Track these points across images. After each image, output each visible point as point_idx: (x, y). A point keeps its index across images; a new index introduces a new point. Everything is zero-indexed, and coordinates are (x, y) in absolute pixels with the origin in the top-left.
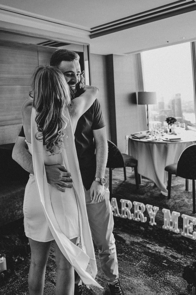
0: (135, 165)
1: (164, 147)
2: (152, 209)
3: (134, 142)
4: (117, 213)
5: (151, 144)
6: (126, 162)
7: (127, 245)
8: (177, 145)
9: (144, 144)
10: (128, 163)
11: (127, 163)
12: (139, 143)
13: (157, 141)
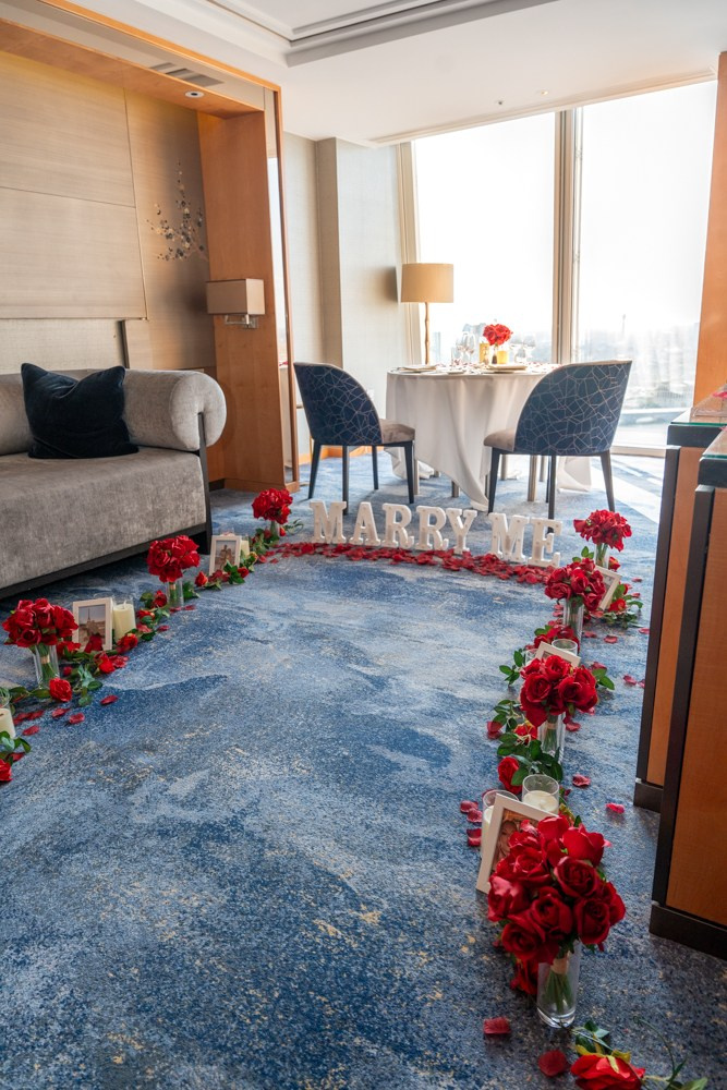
0: (406, 438)
1: (484, 387)
2: (461, 516)
3: (406, 380)
4: (372, 537)
5: (451, 382)
6: (386, 431)
7: (410, 584)
8: (516, 383)
9: (433, 382)
10: (391, 434)
11: (388, 434)
12: (419, 381)
13: (467, 373)
